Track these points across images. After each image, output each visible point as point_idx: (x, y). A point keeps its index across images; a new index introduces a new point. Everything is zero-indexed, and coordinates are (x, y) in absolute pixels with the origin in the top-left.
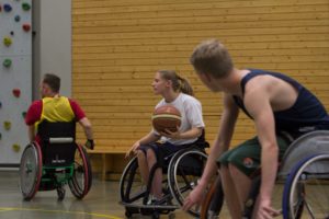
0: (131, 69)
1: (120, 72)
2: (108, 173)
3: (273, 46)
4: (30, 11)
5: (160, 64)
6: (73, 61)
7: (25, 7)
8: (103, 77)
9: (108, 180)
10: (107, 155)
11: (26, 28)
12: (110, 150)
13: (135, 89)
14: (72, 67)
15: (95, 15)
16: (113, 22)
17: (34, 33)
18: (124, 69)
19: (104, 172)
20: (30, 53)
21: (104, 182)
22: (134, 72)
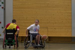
2: (21, 41)
3: (58, 12)
4: (3, 4)
5: (33, 16)
6: (13, 15)
7: (2, 3)
8: (20, 19)
10: (21, 37)
11: (2, 8)
12: (22, 36)
14: (13, 17)
15: (18, 5)
16: (22, 6)
17: (4, 9)
18: (25, 17)
19: (20, 40)
20: (3, 13)
21: (20, 43)
22: (27, 18)
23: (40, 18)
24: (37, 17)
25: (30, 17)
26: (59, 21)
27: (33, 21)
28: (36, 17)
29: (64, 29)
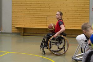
0: (30, 3)
1: (27, 3)
2: (23, 33)
5: (39, 1)
8: (22, 5)
9: (23, 35)
13: (31, 8)
14: (12, 2)
18: (28, 3)
19: (22, 33)
22: (31, 4)
23: (48, 4)
24: (45, 3)
25: (35, 3)
26: (73, 9)
27: (39, 9)
28: (43, 3)
29: (80, 20)
